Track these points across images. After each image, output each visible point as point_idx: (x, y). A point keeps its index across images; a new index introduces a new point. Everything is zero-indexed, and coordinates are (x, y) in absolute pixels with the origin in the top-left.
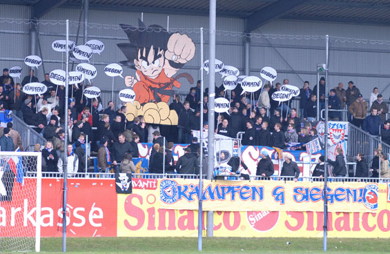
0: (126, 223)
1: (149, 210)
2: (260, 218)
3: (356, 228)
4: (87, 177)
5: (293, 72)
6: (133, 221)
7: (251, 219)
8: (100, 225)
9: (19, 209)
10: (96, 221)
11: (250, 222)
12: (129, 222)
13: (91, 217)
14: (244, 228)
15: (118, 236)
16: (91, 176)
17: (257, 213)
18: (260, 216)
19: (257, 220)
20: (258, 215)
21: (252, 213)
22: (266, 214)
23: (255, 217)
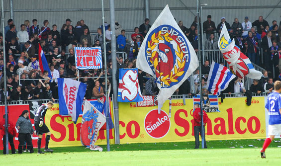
1: (69, 126)
2: (155, 128)
3: (231, 132)
4: (21, 104)
5: (186, 8)
7: (148, 129)
11: (148, 131)
12: (55, 136)
14: (143, 136)
16: (23, 103)
17: (152, 124)
18: (155, 126)
19: (153, 129)
20: (153, 126)
21: (148, 124)
22: (160, 125)
23: (152, 127)
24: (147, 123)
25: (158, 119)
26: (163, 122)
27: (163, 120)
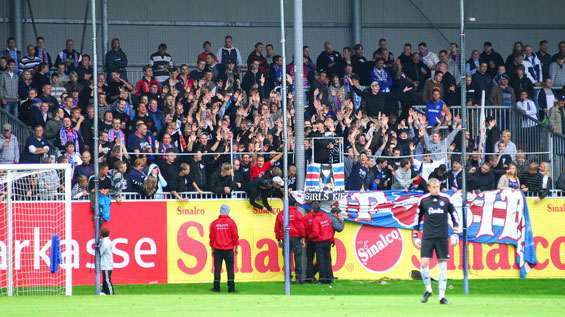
0: (181, 264)
2: (375, 253)
5: (431, 26)
6: (191, 261)
7: (362, 255)
8: (151, 265)
9: (26, 243)
10: (145, 258)
11: (360, 258)
12: (185, 263)
13: (138, 252)
14: (351, 268)
15: (169, 282)
16: (127, 197)
17: (370, 245)
18: (375, 250)
19: (371, 256)
20: (371, 248)
21: (362, 246)
22: (383, 247)
23: (368, 251)
24: (360, 242)
25: (381, 236)
26: (391, 242)
27: (390, 238)
